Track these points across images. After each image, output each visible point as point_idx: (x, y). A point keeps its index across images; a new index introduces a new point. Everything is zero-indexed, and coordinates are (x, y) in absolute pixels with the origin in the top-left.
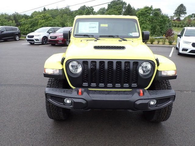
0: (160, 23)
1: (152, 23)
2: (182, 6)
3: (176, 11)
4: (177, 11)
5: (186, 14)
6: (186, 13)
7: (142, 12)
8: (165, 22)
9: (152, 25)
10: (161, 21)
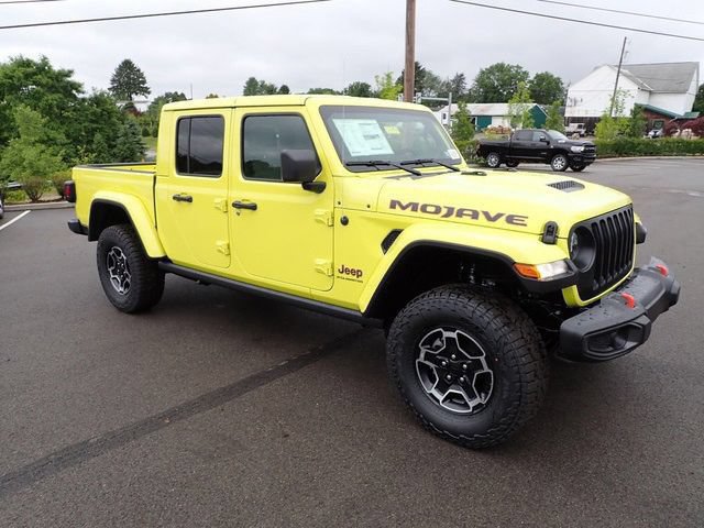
0: (92, 121)
1: (62, 123)
2: (127, 65)
3: (113, 81)
4: (119, 80)
5: (149, 93)
6: (146, 91)
7: (11, 78)
8: (109, 118)
9: (65, 128)
10: (94, 114)
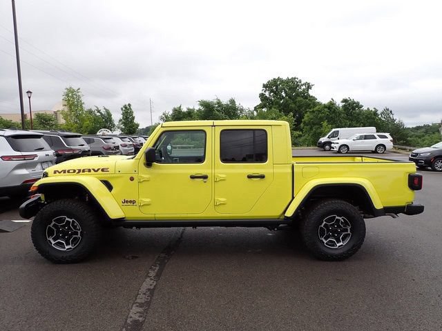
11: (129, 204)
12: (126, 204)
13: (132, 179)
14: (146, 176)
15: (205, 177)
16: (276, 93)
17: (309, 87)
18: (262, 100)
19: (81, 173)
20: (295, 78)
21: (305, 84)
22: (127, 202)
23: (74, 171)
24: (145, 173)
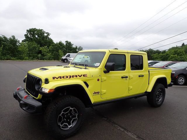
11: (96, 94)
12: (95, 94)
13: (98, 80)
14: (105, 78)
15: (127, 77)
16: (33, 35)
17: (48, 34)
18: (26, 38)
19: (72, 78)
20: (42, 30)
21: (47, 33)
22: (95, 93)
23: (67, 77)
24: (104, 77)
